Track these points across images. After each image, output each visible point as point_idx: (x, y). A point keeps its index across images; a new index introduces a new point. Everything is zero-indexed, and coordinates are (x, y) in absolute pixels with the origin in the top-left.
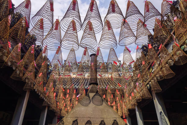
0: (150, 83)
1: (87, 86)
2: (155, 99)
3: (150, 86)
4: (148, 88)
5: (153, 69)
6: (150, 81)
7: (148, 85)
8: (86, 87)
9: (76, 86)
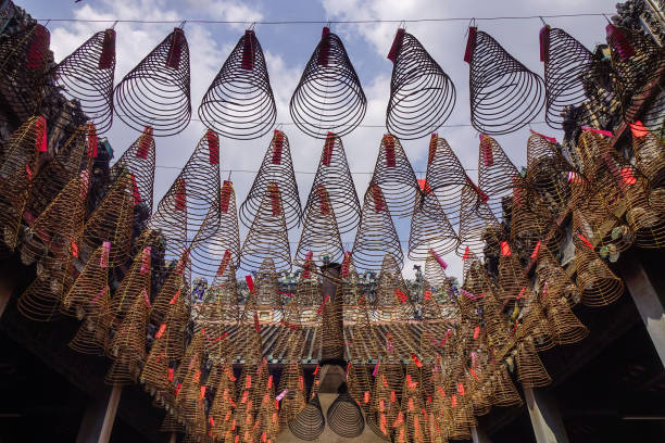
0: (515, 352)
1: (310, 358)
2: (532, 409)
3: (514, 362)
4: (508, 369)
5: (521, 308)
6: (515, 347)
7: (509, 360)
8: (305, 362)
9: (270, 357)
